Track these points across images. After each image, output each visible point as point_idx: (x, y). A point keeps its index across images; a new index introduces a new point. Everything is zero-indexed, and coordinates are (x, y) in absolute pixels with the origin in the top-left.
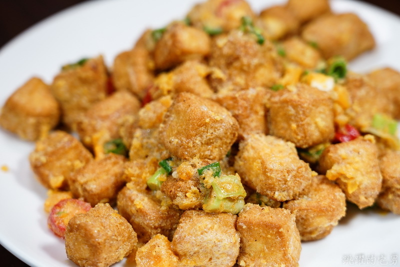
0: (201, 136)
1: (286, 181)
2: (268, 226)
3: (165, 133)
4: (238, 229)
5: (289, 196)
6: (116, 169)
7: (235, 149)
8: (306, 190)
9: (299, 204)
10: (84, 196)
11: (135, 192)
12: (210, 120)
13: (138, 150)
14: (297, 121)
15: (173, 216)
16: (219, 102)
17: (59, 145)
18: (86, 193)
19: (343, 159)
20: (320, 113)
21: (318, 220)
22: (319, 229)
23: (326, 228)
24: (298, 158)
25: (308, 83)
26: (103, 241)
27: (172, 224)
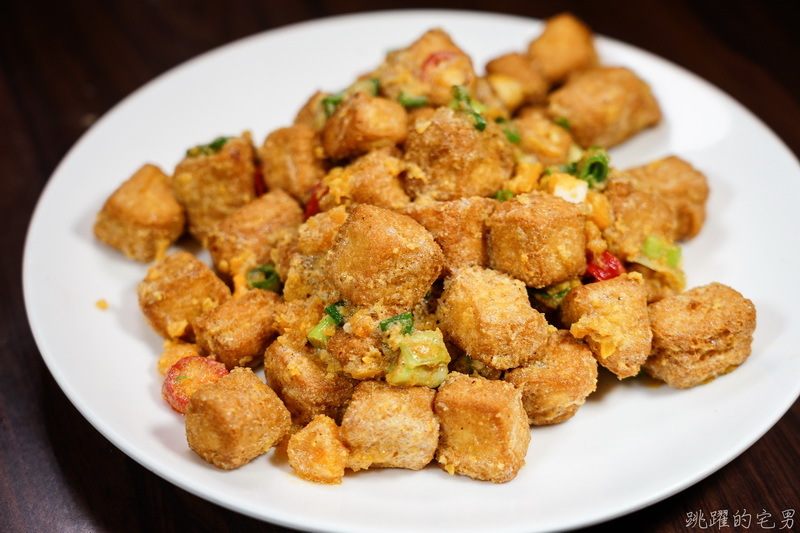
0: (386, 273)
1: (509, 341)
2: (480, 409)
3: (334, 264)
4: (437, 410)
5: (513, 361)
6: (264, 314)
7: (438, 289)
8: (539, 353)
9: (527, 374)
10: (215, 353)
11: (290, 351)
12: (400, 250)
13: (296, 286)
14: (529, 250)
15: (343, 388)
16: (416, 217)
17: (181, 275)
18: (219, 348)
19: (596, 307)
20: (564, 237)
21: (556, 397)
22: (558, 410)
23: (568, 408)
24: (529, 305)
25: (549, 189)
26: (239, 427)
27: (341, 399)
